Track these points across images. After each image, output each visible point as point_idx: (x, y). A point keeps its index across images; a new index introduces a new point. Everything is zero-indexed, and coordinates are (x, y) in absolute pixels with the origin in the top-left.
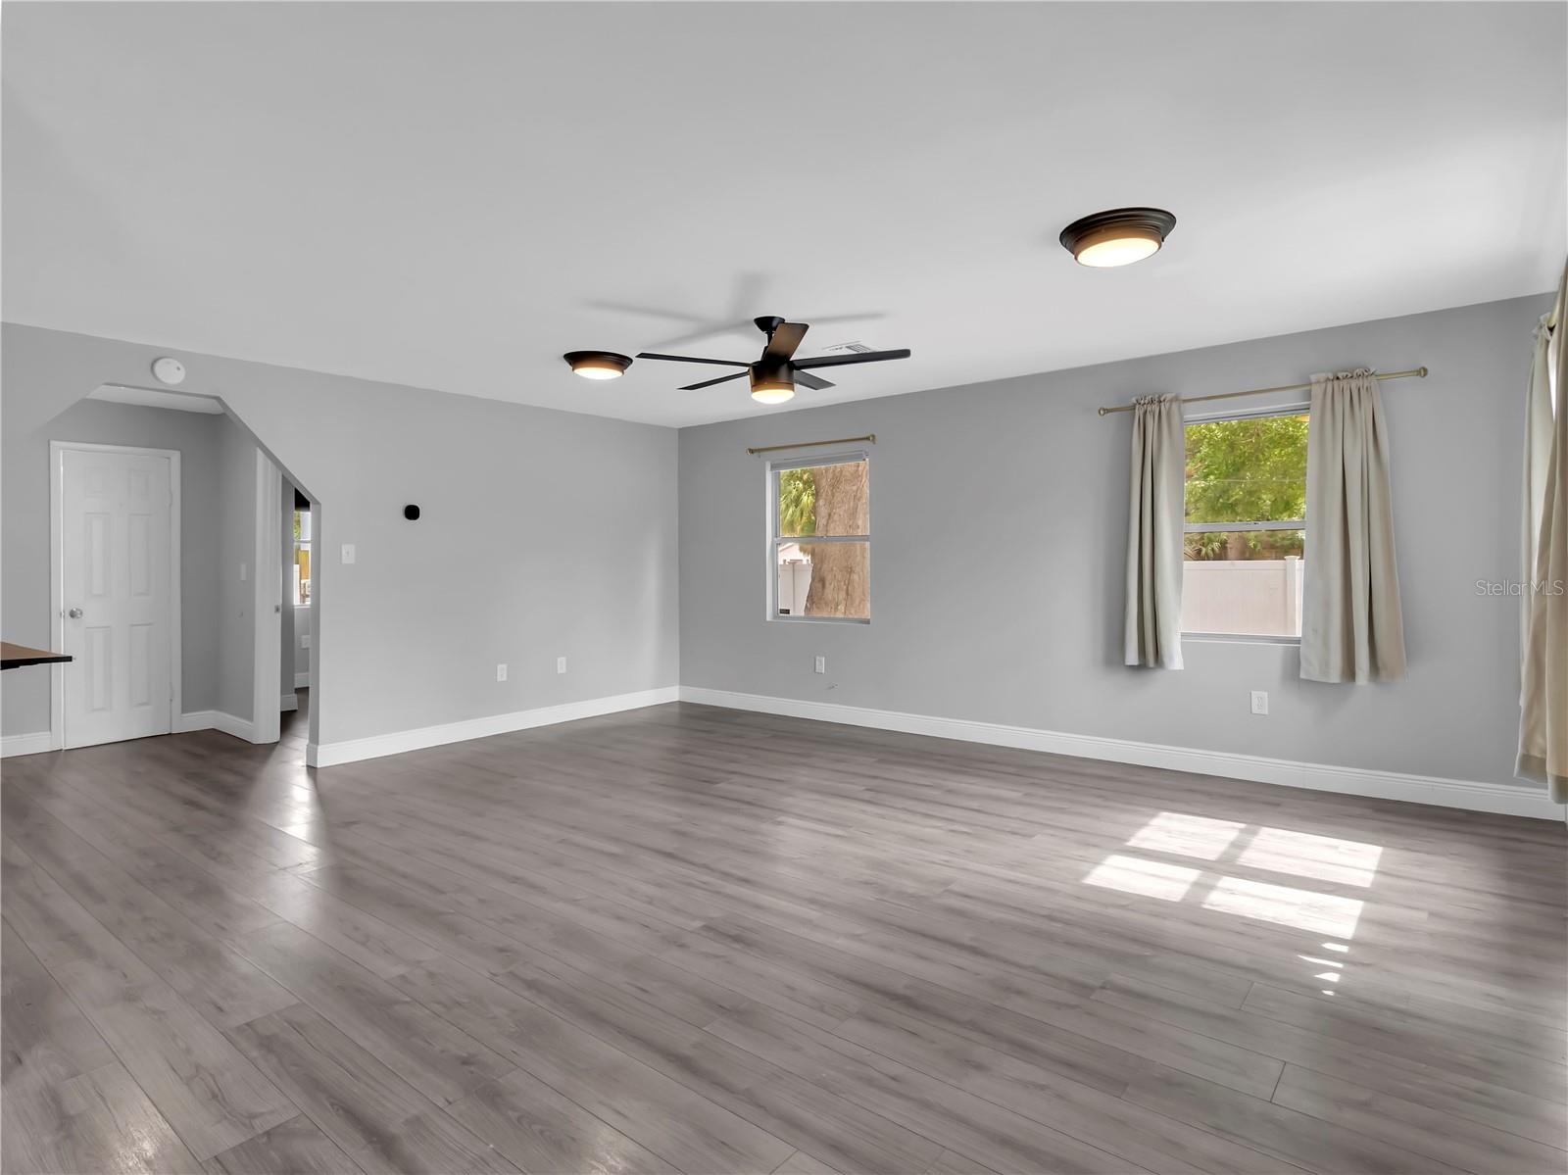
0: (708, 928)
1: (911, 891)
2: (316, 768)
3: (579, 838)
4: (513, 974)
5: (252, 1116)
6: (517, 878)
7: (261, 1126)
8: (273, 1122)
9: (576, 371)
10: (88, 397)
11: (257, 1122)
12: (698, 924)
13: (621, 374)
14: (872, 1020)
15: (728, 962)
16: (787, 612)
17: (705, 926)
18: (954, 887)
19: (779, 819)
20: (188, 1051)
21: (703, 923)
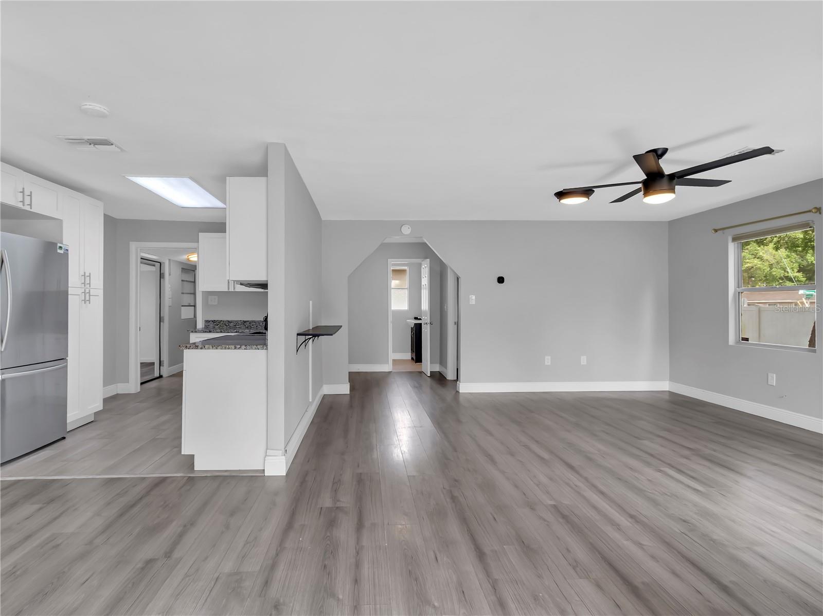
0: (555, 506)
1: (715, 537)
2: (459, 392)
3: (534, 447)
4: (451, 491)
5: (338, 501)
6: (489, 455)
7: (338, 504)
8: (342, 505)
9: (561, 201)
10: (385, 242)
11: (338, 503)
12: (552, 503)
13: (587, 199)
14: (599, 586)
15: (548, 525)
16: (747, 339)
17: (555, 505)
18: (758, 549)
19: (662, 469)
20: (341, 475)
21: (555, 503)
